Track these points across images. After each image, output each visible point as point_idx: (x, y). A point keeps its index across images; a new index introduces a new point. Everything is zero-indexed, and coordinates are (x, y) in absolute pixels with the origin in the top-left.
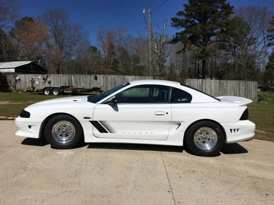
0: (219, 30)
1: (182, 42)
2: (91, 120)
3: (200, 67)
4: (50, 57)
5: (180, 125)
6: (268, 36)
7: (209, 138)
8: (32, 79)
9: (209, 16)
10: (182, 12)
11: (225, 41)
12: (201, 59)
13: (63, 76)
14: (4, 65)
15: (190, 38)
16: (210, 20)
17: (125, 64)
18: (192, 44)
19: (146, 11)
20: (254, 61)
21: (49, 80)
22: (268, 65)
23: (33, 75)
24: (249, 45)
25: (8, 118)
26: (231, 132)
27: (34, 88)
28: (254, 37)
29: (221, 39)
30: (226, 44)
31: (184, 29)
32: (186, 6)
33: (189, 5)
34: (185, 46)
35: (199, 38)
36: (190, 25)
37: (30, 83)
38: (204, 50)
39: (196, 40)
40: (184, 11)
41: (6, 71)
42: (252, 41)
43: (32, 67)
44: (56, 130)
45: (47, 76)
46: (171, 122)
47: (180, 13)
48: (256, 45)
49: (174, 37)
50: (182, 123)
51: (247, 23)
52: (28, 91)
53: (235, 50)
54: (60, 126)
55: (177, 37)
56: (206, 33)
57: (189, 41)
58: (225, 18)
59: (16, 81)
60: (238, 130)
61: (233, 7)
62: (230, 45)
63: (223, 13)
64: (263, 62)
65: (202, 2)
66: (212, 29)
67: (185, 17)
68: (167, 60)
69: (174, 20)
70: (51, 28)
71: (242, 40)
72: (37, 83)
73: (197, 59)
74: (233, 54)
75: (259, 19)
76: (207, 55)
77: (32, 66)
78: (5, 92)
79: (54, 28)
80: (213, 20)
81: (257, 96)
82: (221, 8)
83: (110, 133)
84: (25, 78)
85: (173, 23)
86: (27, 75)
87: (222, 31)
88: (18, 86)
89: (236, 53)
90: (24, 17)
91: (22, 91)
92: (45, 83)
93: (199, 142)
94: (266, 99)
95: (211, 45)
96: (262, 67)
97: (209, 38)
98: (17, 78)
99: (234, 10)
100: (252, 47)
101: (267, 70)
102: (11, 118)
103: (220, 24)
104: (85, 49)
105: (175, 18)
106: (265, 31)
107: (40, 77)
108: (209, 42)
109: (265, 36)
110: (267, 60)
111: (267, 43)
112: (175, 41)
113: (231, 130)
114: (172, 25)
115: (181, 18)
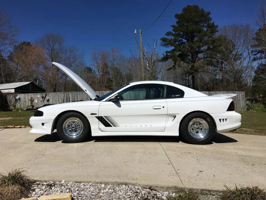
0: (206, 47)
1: (172, 60)
2: (97, 115)
3: (190, 83)
4: (47, 78)
5: (175, 117)
6: (252, 51)
7: (202, 128)
8: (32, 98)
9: (196, 35)
10: (171, 32)
11: (213, 58)
12: (190, 75)
13: (61, 94)
14: (4, 86)
15: (180, 56)
16: (197, 39)
17: (119, 83)
18: (181, 61)
19: (138, 32)
20: (241, 75)
21: (48, 98)
22: (254, 78)
23: (33, 94)
24: (235, 60)
25: (15, 127)
26: (221, 122)
27: (33, 106)
28: (239, 53)
29: (208, 56)
30: (214, 60)
31: (173, 48)
32: (173, 26)
33: (177, 26)
34: (175, 64)
35: (187, 56)
36: (178, 44)
37: (30, 102)
38: (193, 66)
39: (185, 57)
40: (173, 32)
41: (6, 91)
42: (238, 57)
43: (31, 88)
44: (66, 126)
45: (46, 94)
46: (167, 114)
47: (169, 34)
48: (242, 60)
49: (164, 55)
50: (177, 116)
51: (232, 40)
52: (27, 110)
53: (222, 65)
54: (69, 123)
55: (167, 55)
56: (194, 51)
57: (178, 59)
58: (211, 36)
59: (16, 100)
60: (226, 119)
61: (217, 26)
62: (218, 62)
63: (208, 32)
64: (250, 76)
65: (189, 23)
66: (199, 47)
67: (174, 37)
68: (159, 77)
69: (164, 40)
70: (48, 51)
71: (228, 56)
72: (36, 101)
73: (187, 75)
74: (220, 70)
75: (242, 36)
76: (196, 71)
77: (30, 86)
78: (6, 111)
79: (51, 51)
80: (200, 38)
81: (245, 105)
82: (207, 28)
83: (114, 127)
84: (25, 98)
85: (162, 43)
86: (26, 94)
87: (209, 49)
88: (18, 105)
89: (224, 69)
90: (23, 42)
91: (21, 110)
92: (43, 101)
93: (193, 132)
94: (254, 108)
95: (200, 61)
96: (249, 81)
97: (197, 55)
98: (17, 98)
99: (218, 29)
100: (238, 62)
101: (254, 83)
102: (19, 127)
103: (206, 42)
104: (80, 69)
105: (164, 38)
106: (249, 47)
107: (39, 95)
108: (197, 59)
109: (250, 51)
110: (253, 74)
111: (252, 58)
112: (165, 59)
113: (220, 120)
114: (161, 45)
115: (169, 37)
